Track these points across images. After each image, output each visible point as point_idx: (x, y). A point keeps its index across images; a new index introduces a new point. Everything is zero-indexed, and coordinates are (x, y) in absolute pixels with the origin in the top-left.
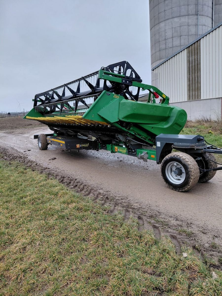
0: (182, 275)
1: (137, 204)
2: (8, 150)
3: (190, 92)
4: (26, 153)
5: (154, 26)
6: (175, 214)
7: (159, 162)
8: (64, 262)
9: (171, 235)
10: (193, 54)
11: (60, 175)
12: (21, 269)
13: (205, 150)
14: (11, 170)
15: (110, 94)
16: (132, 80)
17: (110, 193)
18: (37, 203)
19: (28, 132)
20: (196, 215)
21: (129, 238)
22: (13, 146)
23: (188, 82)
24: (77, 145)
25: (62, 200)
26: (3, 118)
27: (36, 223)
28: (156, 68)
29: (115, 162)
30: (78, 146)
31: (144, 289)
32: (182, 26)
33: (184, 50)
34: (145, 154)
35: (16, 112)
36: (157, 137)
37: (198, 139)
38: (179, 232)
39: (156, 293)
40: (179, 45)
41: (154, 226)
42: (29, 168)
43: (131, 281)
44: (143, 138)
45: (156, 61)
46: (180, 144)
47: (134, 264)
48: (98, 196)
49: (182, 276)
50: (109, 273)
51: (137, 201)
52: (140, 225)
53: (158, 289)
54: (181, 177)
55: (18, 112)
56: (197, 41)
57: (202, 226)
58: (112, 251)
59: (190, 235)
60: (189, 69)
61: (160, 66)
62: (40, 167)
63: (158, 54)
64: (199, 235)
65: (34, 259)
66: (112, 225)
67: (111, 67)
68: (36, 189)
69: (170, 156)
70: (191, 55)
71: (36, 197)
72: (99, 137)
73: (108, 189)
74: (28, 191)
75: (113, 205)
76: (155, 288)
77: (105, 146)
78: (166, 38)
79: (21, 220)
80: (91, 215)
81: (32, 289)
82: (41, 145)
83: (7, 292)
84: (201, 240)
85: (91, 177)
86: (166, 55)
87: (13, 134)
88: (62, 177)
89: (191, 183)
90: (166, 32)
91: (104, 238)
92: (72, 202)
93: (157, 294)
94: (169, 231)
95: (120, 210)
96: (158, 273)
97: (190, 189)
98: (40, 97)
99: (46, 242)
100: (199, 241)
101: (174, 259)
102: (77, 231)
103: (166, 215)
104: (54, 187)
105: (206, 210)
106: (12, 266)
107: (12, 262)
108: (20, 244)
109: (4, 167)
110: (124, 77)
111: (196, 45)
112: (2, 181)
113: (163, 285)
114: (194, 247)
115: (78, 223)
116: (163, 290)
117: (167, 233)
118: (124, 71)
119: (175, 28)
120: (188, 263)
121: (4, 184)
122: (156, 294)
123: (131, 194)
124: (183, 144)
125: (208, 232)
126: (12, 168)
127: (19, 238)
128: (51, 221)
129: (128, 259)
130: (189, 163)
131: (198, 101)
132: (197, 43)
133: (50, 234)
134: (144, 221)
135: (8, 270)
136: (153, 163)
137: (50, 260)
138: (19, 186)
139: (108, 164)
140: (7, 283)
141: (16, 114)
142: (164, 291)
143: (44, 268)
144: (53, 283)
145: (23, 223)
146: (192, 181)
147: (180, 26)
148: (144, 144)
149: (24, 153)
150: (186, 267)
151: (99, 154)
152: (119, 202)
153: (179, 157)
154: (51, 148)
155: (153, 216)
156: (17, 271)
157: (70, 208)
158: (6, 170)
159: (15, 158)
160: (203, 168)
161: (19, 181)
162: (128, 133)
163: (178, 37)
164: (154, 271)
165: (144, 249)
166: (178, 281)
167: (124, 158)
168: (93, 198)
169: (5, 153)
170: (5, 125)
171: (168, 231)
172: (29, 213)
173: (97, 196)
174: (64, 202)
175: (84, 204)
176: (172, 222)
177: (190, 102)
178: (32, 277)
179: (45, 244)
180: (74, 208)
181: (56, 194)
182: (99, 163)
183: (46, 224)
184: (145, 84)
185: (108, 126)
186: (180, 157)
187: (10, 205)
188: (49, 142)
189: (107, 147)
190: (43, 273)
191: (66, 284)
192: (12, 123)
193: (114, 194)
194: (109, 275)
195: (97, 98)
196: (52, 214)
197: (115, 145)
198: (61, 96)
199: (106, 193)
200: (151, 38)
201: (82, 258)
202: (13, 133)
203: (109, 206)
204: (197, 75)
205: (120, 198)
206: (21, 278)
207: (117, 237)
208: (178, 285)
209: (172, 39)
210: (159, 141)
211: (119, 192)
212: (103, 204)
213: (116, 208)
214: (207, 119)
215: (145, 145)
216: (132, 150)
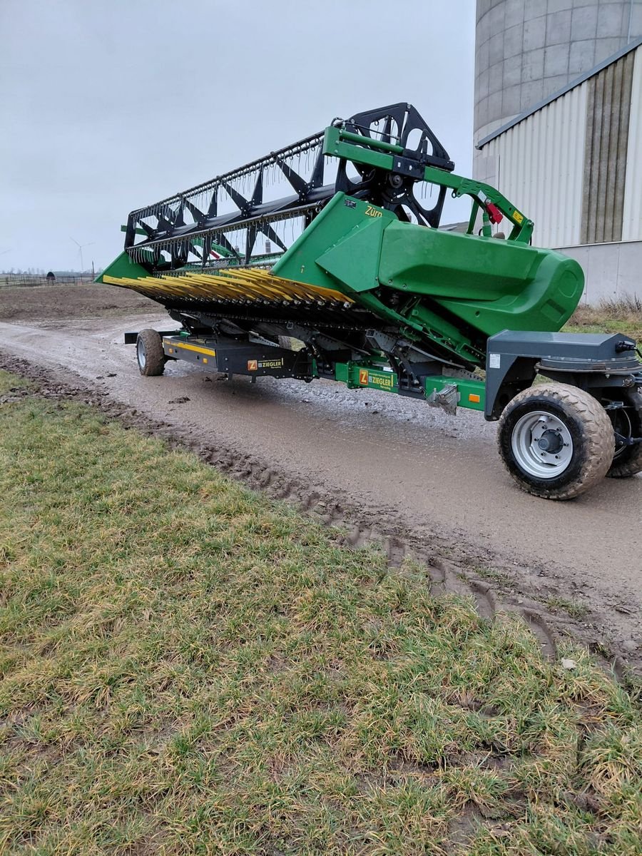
0: (559, 715)
1: (423, 528)
2: (50, 374)
3: (589, 219)
4: (103, 381)
5: (491, 9)
6: (537, 559)
7: (493, 414)
8: (220, 663)
9: (525, 611)
10: (608, 98)
11: (202, 443)
12: (102, 677)
13: (637, 380)
14: (64, 425)
15: (354, 205)
16: (424, 163)
17: (345, 495)
18: (140, 510)
19: (106, 326)
20: (599, 563)
21: (403, 611)
22: (67, 363)
23: (585, 186)
24: (249, 362)
25: (212, 504)
26: (35, 287)
27: (141, 562)
28: (489, 142)
29: (360, 414)
30: (253, 365)
31: (452, 743)
32: (577, 8)
33: (580, 84)
34: (452, 391)
35: (70, 271)
36: (492, 338)
37: (616, 346)
38: (547, 605)
39: (484, 755)
40: (564, 70)
41: (475, 585)
42: (114, 422)
43: (413, 720)
44: (448, 344)
45: (491, 122)
46: (563, 358)
47: (421, 677)
48: (312, 501)
49: (561, 716)
50: (348, 699)
51: (424, 520)
52: (433, 581)
53: (489, 746)
54: (557, 457)
55: (77, 271)
56: (625, 56)
57: (617, 594)
58: (356, 642)
59: (579, 616)
60: (590, 147)
61: (503, 136)
62: (144, 420)
63: (496, 98)
64: (608, 616)
65: (137, 652)
66: (355, 575)
67: (363, 121)
68: (136, 476)
69: (528, 396)
70: (599, 102)
71: (138, 494)
72: (315, 341)
73: (339, 486)
74: (115, 478)
75: (354, 526)
76: (481, 745)
77: (331, 368)
78: (525, 50)
79: (98, 552)
80: (294, 547)
81: (134, 728)
82: (146, 361)
83: (69, 729)
84: (615, 630)
85: (290, 452)
86: (522, 104)
87: (64, 332)
88: (207, 449)
89: (586, 474)
90: (526, 28)
91: (334, 606)
92: (239, 511)
93: (487, 759)
94: (520, 602)
95: (374, 540)
96: (489, 705)
97: (583, 493)
98: (143, 220)
99: (171, 611)
100: (609, 633)
101: (537, 674)
102: (257, 585)
103: (510, 560)
104: (187, 471)
105: (629, 551)
106: (78, 669)
107: (78, 658)
108: (97, 612)
109: (44, 415)
110: (400, 154)
111: (620, 70)
112: (41, 451)
113: (504, 737)
114: (594, 647)
115: (259, 565)
116: (503, 750)
117: (514, 606)
118: (399, 135)
119: (555, 14)
120: (578, 684)
121: (45, 459)
122: (485, 760)
123: (406, 499)
124: (571, 359)
125: (634, 610)
126: (66, 418)
127: (93, 600)
128: (183, 557)
129: (404, 664)
130: (587, 415)
131: (611, 247)
132: (624, 60)
133: (180, 593)
134: (447, 571)
135: (68, 676)
136: (471, 421)
137: (183, 657)
138: (88, 465)
139: (339, 419)
140: (67, 707)
141: (69, 277)
142: (506, 753)
143: (165, 677)
144: (192, 714)
145: (105, 560)
146: (590, 468)
147: (573, 9)
148: (449, 361)
149: (97, 381)
150: (573, 694)
151: (311, 393)
152: (372, 520)
153: (555, 397)
154: (173, 371)
155: (472, 560)
156: (91, 681)
157: (235, 527)
158: (49, 422)
159: (73, 395)
160: (626, 434)
161: (87, 454)
162: (403, 327)
163: (563, 45)
164: (478, 699)
165: (449, 642)
166: (548, 729)
167: (383, 406)
168: (298, 506)
169: (43, 380)
170: (40, 305)
171: (515, 602)
172: (119, 536)
173: (309, 503)
174: (218, 512)
175: (274, 516)
176: (528, 578)
177: (587, 248)
178: (133, 697)
179: (167, 616)
180: (246, 528)
181: (195, 490)
182: (313, 417)
183: (170, 566)
184: (462, 178)
185: (345, 305)
186: (560, 399)
187: (67, 515)
188: (170, 352)
189: (336, 370)
190: (165, 689)
191: (229, 719)
192: (59, 303)
193: (357, 499)
194: (350, 704)
195: (315, 214)
196: (184, 540)
197: (359, 365)
198: (206, 216)
199: (335, 495)
200: (479, 47)
201: (272, 657)
202: (65, 328)
203: (344, 529)
204: (615, 164)
205: (374, 511)
206: (103, 699)
207: (371, 606)
208: (547, 739)
209: (542, 51)
210: (495, 352)
211: (372, 495)
212: (327, 524)
213: (365, 534)
214: (637, 303)
215: (453, 364)
216: (411, 378)
